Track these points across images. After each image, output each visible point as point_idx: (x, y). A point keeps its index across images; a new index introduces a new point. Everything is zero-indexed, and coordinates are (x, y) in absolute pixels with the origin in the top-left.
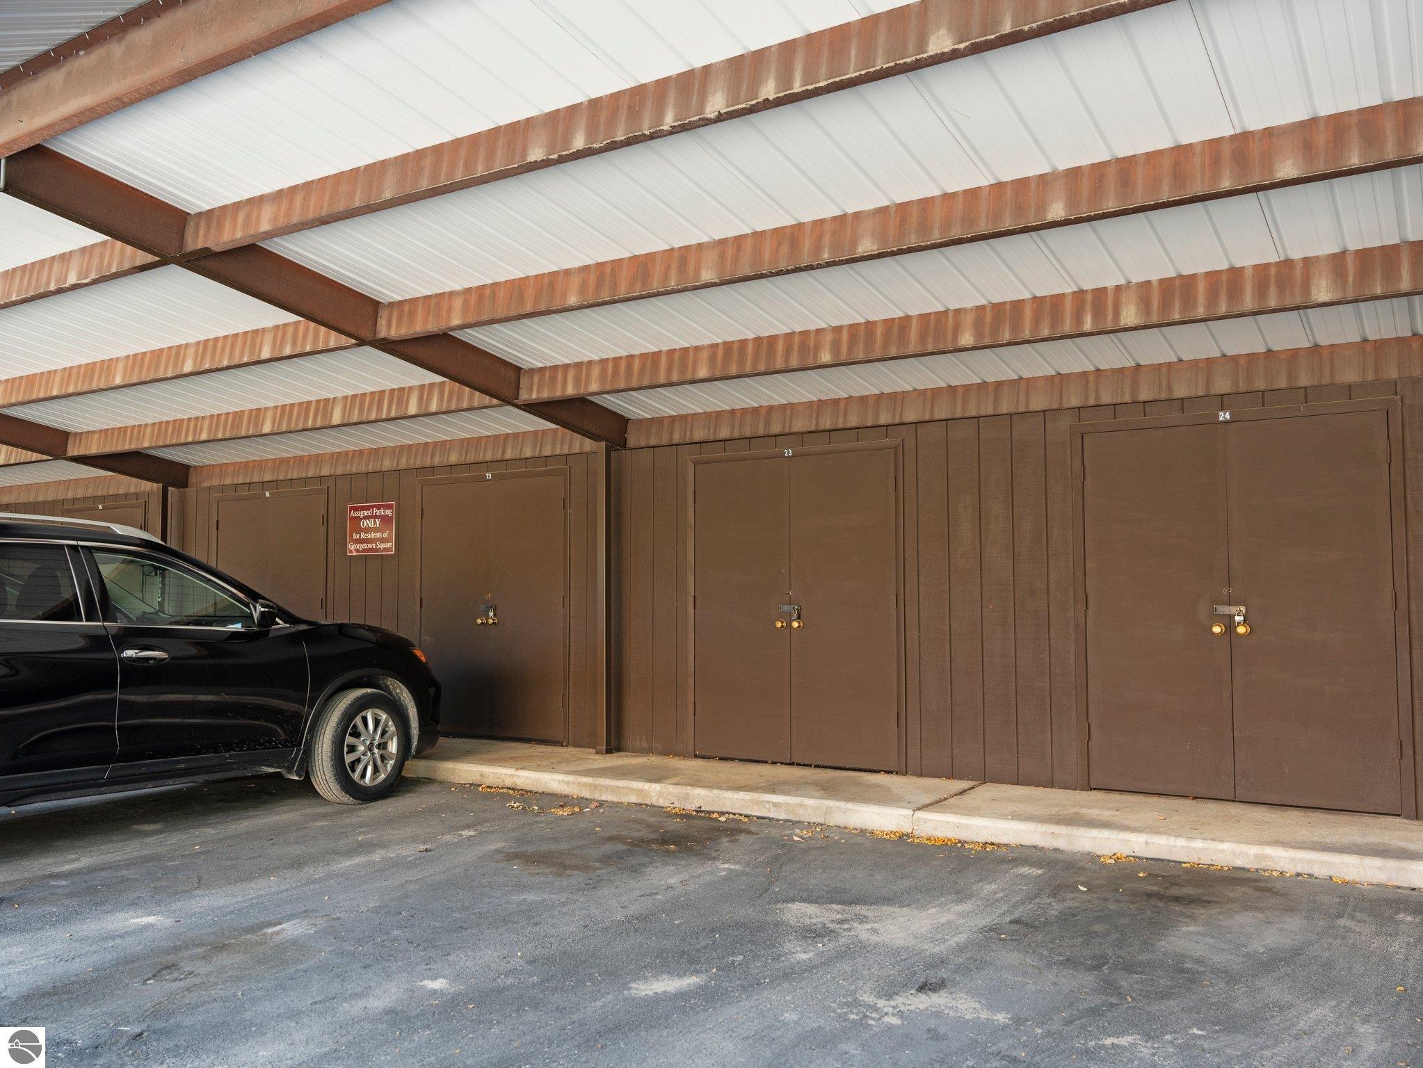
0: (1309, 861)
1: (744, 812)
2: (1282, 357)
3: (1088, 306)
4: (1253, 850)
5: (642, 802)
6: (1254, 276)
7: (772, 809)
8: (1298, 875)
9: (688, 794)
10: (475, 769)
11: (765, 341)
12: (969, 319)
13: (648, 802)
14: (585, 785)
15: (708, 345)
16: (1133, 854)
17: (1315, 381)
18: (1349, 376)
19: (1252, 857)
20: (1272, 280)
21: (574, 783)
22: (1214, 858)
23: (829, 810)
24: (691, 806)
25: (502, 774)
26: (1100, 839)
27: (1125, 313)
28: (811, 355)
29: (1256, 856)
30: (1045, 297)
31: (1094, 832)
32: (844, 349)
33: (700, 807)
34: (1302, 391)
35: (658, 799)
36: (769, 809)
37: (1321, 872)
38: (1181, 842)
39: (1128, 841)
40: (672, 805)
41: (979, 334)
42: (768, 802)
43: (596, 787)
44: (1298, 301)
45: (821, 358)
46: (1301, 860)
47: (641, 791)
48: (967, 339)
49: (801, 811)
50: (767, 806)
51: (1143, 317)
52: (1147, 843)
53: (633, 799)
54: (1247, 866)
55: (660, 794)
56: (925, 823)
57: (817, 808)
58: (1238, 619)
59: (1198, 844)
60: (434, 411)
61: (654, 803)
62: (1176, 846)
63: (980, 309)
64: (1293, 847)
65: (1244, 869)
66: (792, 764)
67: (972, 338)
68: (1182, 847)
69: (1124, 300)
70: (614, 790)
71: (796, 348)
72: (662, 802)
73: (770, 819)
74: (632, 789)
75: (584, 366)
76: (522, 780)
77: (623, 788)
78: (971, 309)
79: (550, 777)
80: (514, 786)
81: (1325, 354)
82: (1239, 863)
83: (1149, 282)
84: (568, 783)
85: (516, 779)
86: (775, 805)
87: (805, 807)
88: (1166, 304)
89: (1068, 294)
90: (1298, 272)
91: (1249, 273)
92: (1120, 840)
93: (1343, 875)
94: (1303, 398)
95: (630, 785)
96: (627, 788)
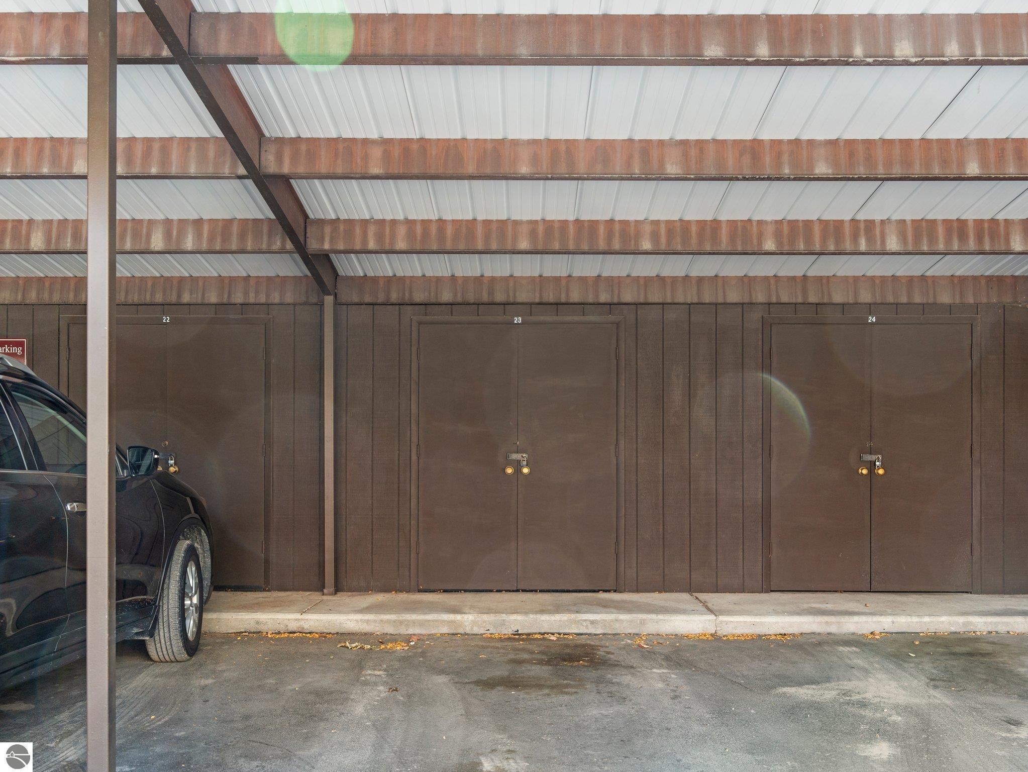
0: (995, 623)
1: (561, 631)
2: (903, 281)
3: (862, 232)
4: (961, 619)
5: (455, 632)
6: (974, 227)
7: (590, 626)
8: (990, 633)
9: (504, 620)
10: (247, 617)
11: (586, 225)
12: (770, 230)
13: (461, 631)
14: (388, 621)
15: (528, 220)
16: (884, 631)
17: (925, 300)
18: (945, 298)
19: (961, 625)
20: (986, 232)
21: (375, 621)
22: (937, 627)
23: (643, 622)
24: (508, 631)
25: (284, 620)
26: (861, 622)
27: (889, 241)
28: (633, 242)
29: (964, 624)
30: (829, 221)
31: (856, 619)
32: (663, 240)
33: (518, 631)
34: (921, 307)
35: (472, 628)
36: (587, 627)
37: (1002, 629)
38: (915, 619)
39: (880, 622)
40: (487, 632)
41: (779, 242)
42: (585, 620)
43: (401, 622)
44: (1003, 248)
45: (642, 245)
46: (991, 623)
47: (453, 622)
48: (769, 245)
49: (617, 625)
50: (585, 624)
51: (902, 246)
52: (893, 622)
53: (445, 630)
54: (958, 631)
55: (474, 623)
56: (727, 624)
57: (631, 621)
58: (877, 463)
59: (926, 619)
60: (189, 249)
61: (468, 631)
62: (913, 622)
63: (778, 223)
64: (984, 615)
65: (956, 633)
66: (517, 591)
67: (773, 245)
68: (917, 622)
69: (887, 231)
70: (422, 624)
71: (617, 235)
72: (476, 630)
73: (589, 634)
74: (443, 622)
75: (387, 224)
76: (311, 623)
77: (433, 621)
78: (771, 222)
79: (345, 618)
80: (300, 630)
81: (930, 282)
82: (953, 629)
83: (904, 220)
84: (368, 621)
85: (302, 623)
86: (593, 622)
87: (621, 621)
88: (917, 239)
89: (846, 221)
90: (1002, 228)
91: (971, 225)
92: (875, 622)
93: (1015, 630)
94: (921, 311)
95: (440, 618)
96: (437, 621)
